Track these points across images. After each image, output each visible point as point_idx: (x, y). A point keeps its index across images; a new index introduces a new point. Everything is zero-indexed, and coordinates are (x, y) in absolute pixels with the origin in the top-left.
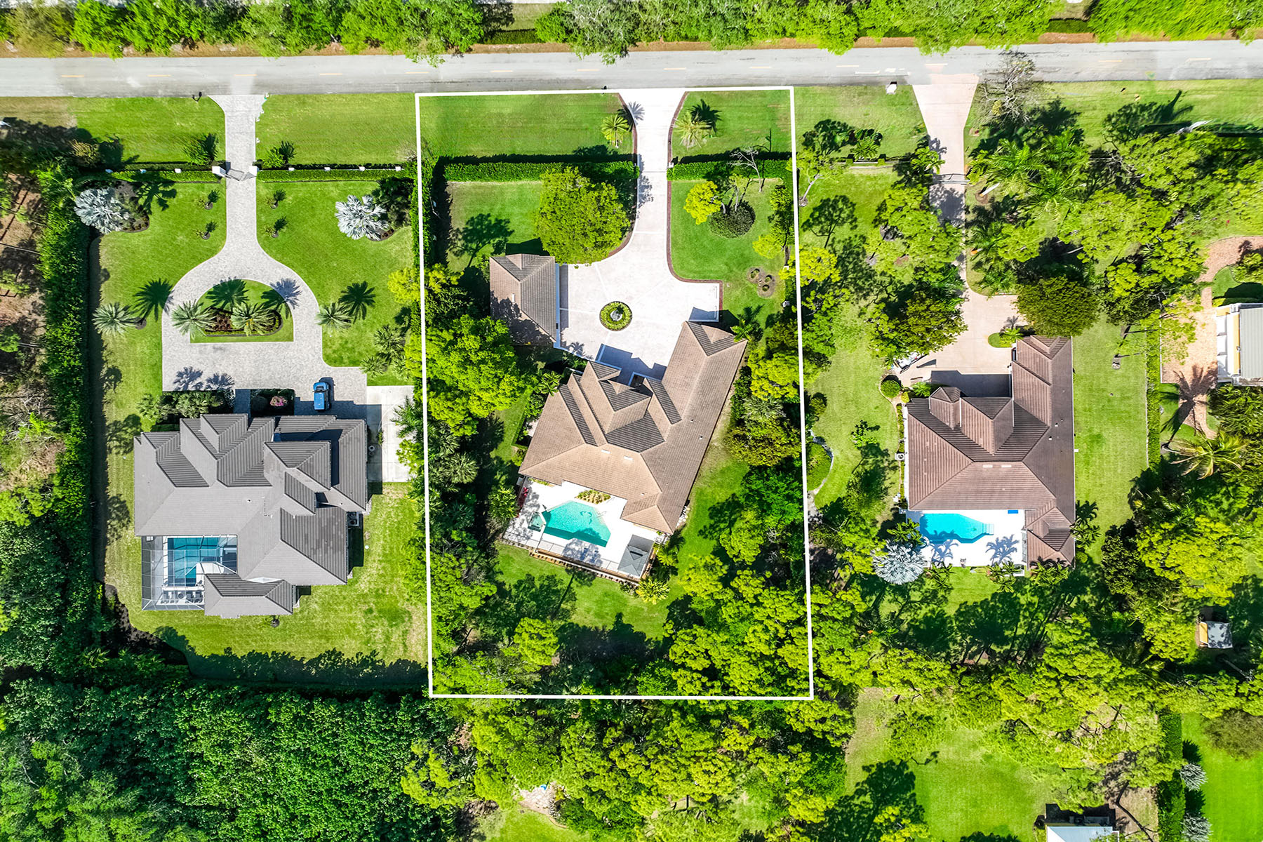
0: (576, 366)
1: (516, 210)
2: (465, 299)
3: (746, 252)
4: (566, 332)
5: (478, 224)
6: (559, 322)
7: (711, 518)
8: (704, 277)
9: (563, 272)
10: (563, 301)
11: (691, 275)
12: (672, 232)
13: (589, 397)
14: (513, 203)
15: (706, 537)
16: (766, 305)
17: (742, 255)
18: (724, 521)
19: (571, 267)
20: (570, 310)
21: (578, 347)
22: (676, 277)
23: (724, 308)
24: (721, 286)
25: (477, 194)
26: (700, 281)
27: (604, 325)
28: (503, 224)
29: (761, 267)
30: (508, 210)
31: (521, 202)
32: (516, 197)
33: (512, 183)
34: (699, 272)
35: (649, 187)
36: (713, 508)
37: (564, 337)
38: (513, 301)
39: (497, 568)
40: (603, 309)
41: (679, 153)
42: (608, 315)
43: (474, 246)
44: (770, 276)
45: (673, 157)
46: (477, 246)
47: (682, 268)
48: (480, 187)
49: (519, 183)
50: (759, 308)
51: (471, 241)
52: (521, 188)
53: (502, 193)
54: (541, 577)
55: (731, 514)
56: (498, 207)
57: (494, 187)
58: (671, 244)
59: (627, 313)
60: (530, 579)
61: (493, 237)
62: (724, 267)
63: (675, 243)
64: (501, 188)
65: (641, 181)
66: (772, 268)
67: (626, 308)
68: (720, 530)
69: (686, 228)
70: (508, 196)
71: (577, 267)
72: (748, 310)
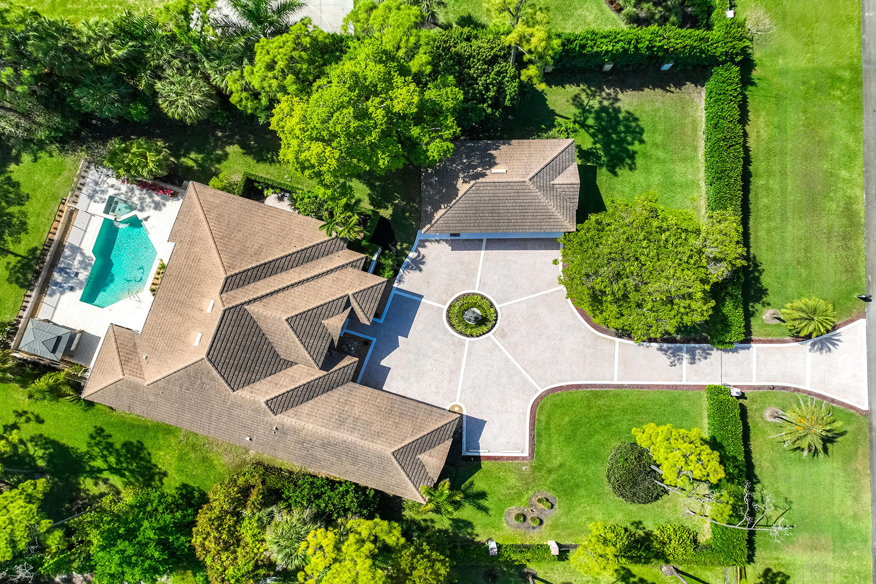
0: (383, 261)
1: (656, 179)
2: (497, 103)
3: (582, 492)
4: (445, 247)
5: (627, 127)
6: (463, 237)
7: (125, 445)
8: (539, 436)
9: (549, 243)
10: (496, 243)
11: (543, 418)
12: (617, 391)
13: (320, 281)
14: (667, 176)
15: (92, 437)
16: (491, 519)
17: (578, 486)
18: (119, 462)
19: (557, 254)
20: (483, 252)
21: (417, 264)
22: (541, 397)
23: (484, 464)
24: (524, 458)
25: (683, 126)
26: (532, 429)
27: (457, 300)
28: (628, 161)
29: (557, 511)
30: (656, 169)
31: (669, 184)
32: (678, 178)
33: (702, 174)
34: (547, 428)
35: (693, 361)
36: (141, 446)
37: (436, 245)
38: (494, 170)
39: (42, 154)
40: (483, 297)
41: (753, 401)
42: (475, 305)
43: (590, 122)
44: (541, 522)
45: (748, 393)
46: (592, 127)
47: (555, 405)
48: (695, 130)
49: (702, 184)
50: (486, 510)
51: (598, 118)
52: (694, 184)
53: (685, 160)
54: (24, 214)
55: (132, 472)
56: (661, 154)
57: (695, 149)
58: (596, 392)
59: (475, 331)
60: (21, 200)
61: (606, 148)
62: (556, 462)
63: (597, 395)
64: (693, 159)
65: (704, 350)
66: (554, 527)
67: (485, 329)
68: (104, 457)
69: (624, 411)
70: (679, 168)
71: (555, 262)
72: (482, 495)
